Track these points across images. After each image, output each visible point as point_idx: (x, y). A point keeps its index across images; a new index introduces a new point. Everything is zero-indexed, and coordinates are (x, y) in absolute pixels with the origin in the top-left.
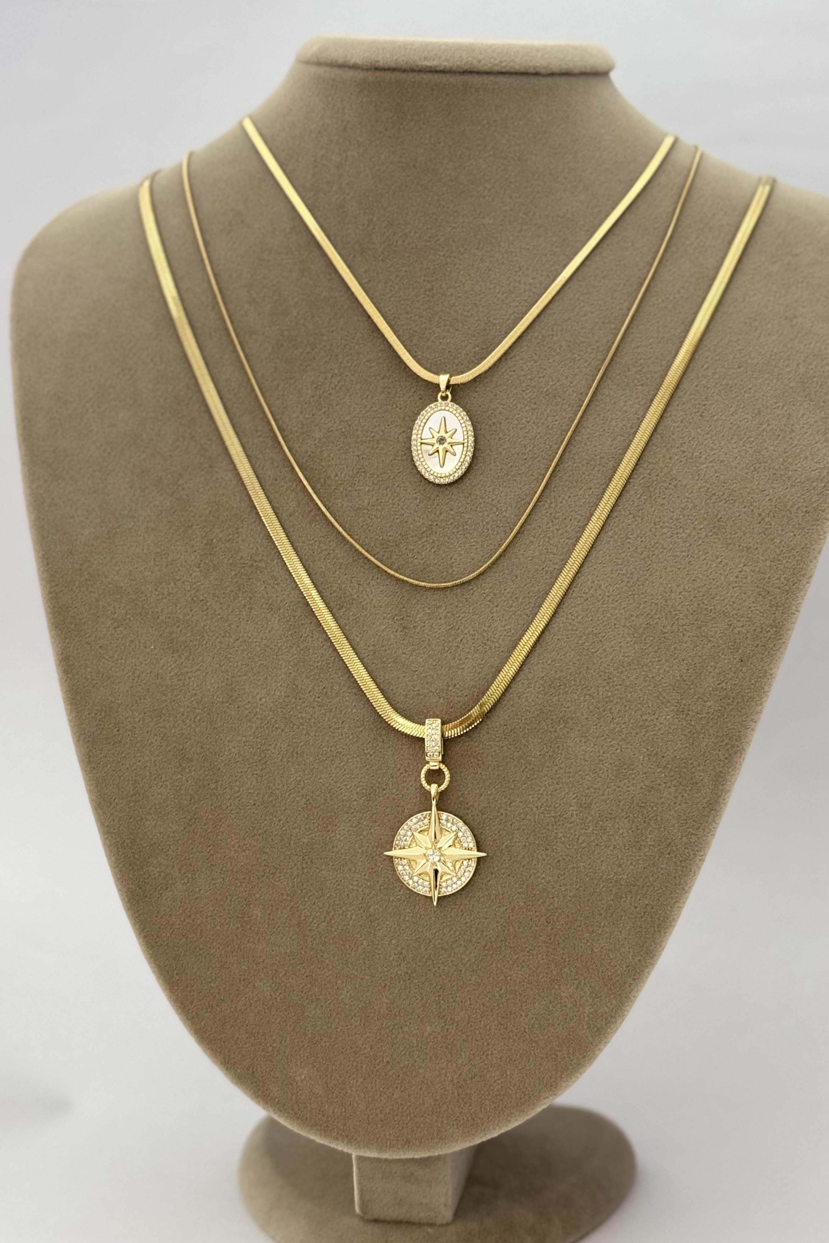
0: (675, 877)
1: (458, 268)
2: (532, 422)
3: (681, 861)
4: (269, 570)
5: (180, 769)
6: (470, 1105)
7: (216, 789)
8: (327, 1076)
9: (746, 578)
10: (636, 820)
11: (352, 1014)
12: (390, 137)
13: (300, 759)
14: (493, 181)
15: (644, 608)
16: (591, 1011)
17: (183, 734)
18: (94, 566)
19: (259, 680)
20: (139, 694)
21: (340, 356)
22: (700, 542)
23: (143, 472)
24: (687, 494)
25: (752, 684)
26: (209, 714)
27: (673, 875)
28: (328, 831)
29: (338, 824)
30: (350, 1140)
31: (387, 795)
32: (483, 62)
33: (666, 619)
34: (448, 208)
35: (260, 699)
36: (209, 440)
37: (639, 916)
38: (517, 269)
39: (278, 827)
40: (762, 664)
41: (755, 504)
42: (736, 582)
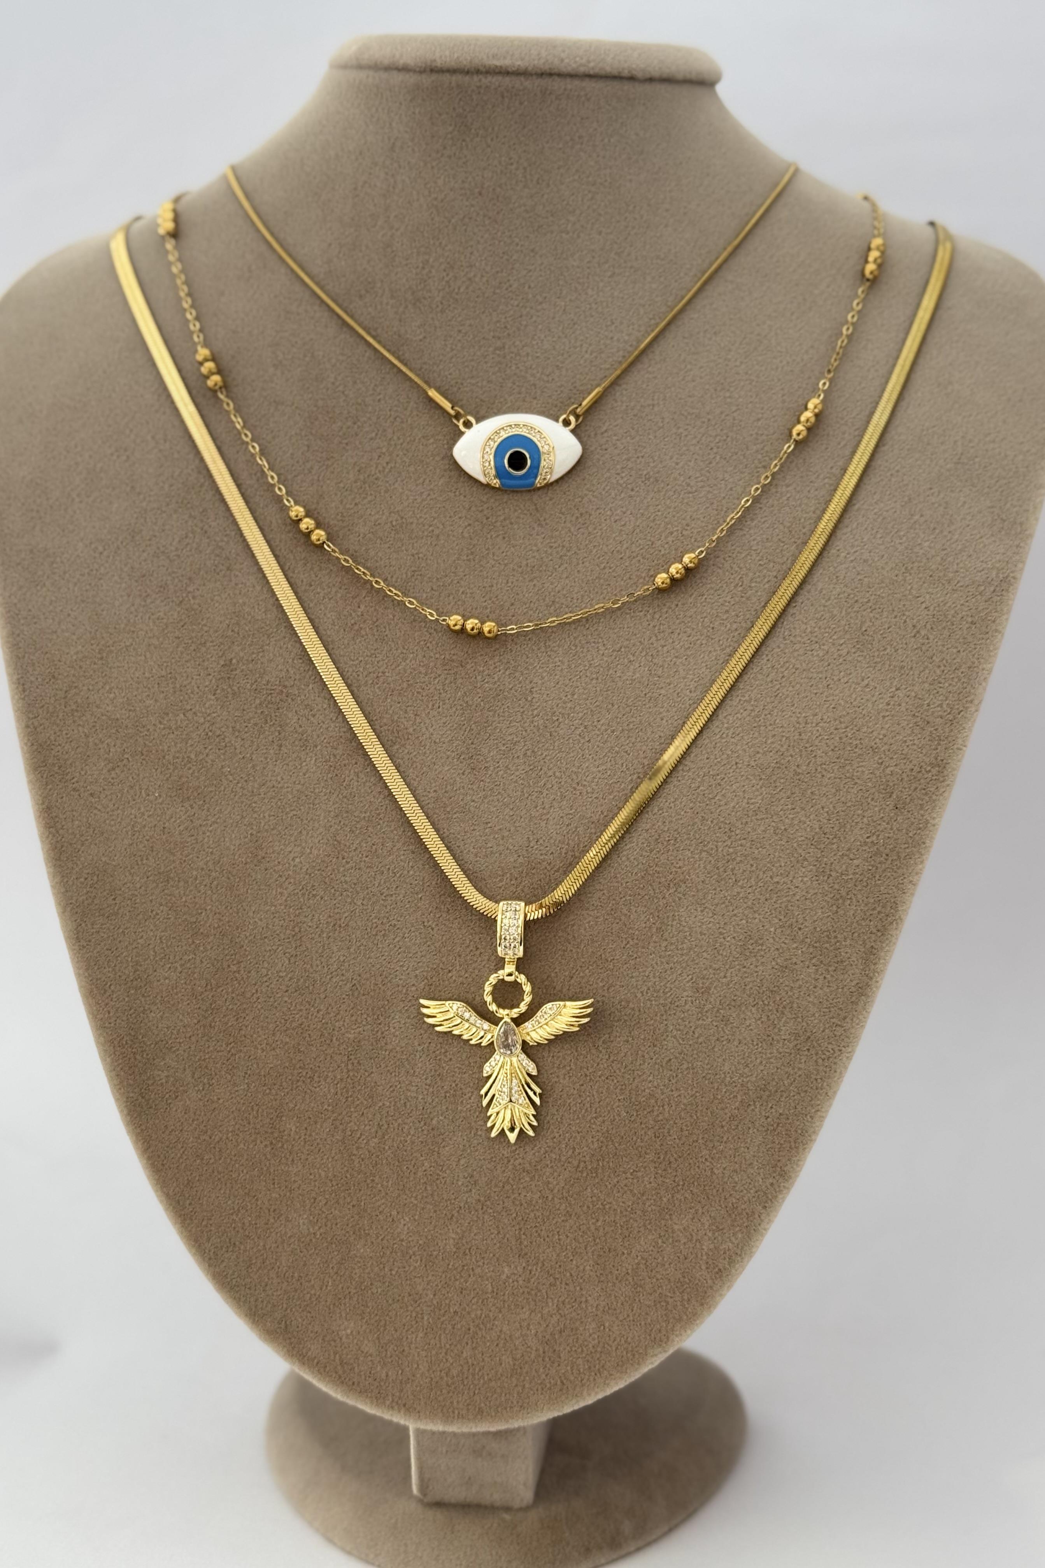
0: (816, 1080)
1: (535, 322)
2: (629, 512)
3: (823, 1060)
4: (303, 697)
5: (193, 946)
7: (239, 972)
8: (379, 1330)
10: (766, 1008)
11: (411, 1252)
13: (343, 934)
14: (578, 212)
15: (772, 743)
16: (712, 1246)
17: (196, 903)
18: (82, 693)
19: (291, 835)
20: (140, 853)
23: (144, 576)
24: (823, 601)
26: (229, 878)
27: (814, 1077)
28: (380, 1024)
29: (393, 1015)
30: (408, 1409)
31: (454, 978)
32: (567, 61)
33: (801, 756)
34: (522, 246)
35: (293, 859)
36: (226, 535)
38: (609, 323)
39: (316, 1020)
40: (922, 812)
41: (907, 613)
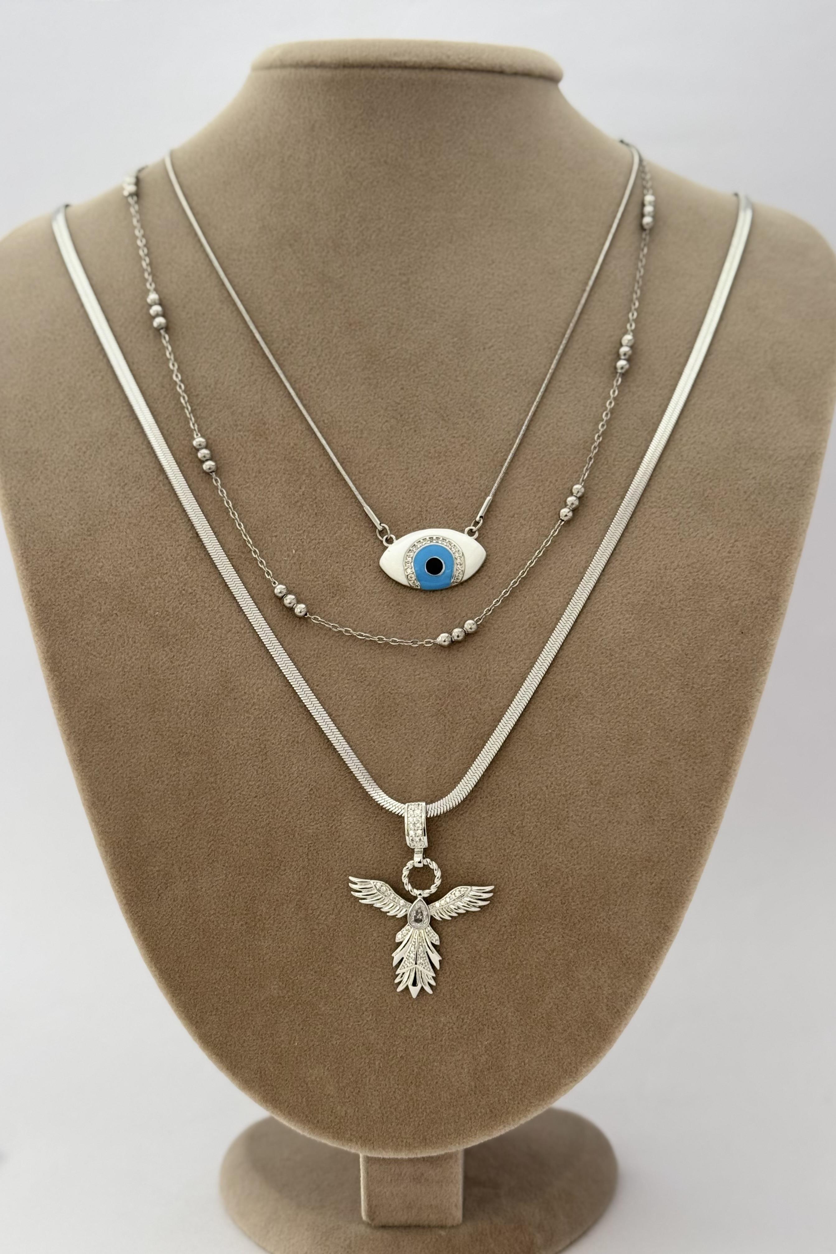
6: (488, 1097)
9: (738, 553)
12: (360, 134)
21: (319, 349)
22: (689, 520)
25: (755, 655)
37: (655, 892)
42: (729, 557)
